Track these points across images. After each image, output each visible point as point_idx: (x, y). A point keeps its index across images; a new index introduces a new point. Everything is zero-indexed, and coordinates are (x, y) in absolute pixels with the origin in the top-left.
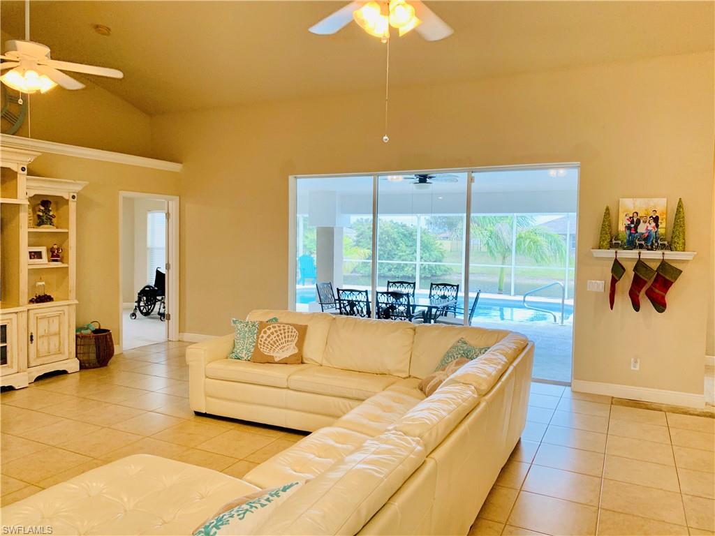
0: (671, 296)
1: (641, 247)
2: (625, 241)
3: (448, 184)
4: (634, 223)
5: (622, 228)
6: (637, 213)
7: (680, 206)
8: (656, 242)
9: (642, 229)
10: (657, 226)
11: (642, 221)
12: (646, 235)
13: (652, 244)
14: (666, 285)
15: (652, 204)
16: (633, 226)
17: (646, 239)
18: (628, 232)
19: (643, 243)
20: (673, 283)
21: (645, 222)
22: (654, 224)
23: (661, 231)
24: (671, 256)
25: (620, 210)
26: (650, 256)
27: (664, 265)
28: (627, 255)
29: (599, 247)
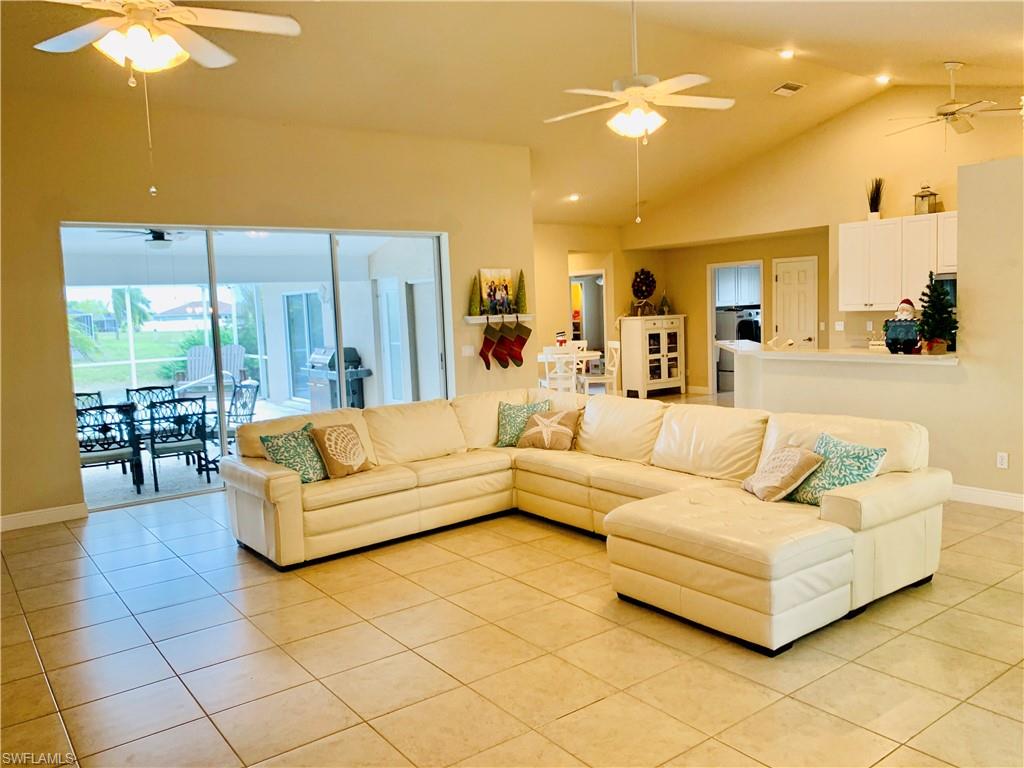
0: (525, 352)
1: (501, 312)
2: (489, 307)
3: (187, 241)
4: (493, 291)
5: (485, 295)
6: (493, 282)
7: (521, 273)
8: (509, 306)
9: (498, 296)
10: (507, 293)
11: (497, 289)
12: (502, 301)
13: (507, 309)
14: (522, 342)
15: (502, 274)
16: (492, 293)
17: (502, 304)
18: (490, 299)
19: (501, 308)
20: (526, 340)
21: (499, 290)
22: (505, 292)
23: (510, 297)
24: (522, 318)
25: (482, 280)
26: (509, 318)
27: (519, 326)
28: (495, 319)
29: (470, 314)
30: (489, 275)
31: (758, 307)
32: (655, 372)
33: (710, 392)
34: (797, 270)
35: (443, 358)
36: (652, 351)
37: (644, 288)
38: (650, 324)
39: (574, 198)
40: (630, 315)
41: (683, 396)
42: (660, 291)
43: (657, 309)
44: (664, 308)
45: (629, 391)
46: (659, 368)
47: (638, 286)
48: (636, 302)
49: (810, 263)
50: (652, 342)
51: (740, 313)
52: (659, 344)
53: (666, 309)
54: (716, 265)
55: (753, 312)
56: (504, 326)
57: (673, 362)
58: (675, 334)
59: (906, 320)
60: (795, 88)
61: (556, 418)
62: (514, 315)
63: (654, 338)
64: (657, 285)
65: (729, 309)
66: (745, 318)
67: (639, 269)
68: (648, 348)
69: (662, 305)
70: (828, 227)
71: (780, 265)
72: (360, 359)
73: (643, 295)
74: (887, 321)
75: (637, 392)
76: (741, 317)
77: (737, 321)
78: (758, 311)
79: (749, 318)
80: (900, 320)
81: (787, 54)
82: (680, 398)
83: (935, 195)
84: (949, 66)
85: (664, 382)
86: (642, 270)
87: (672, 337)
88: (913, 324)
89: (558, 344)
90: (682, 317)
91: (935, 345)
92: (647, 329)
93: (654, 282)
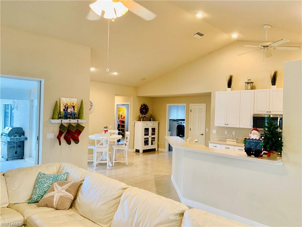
0: (80, 137)
2: (63, 115)
4: (66, 108)
5: (62, 110)
6: (67, 104)
7: (82, 102)
8: (74, 116)
9: (69, 111)
10: (74, 110)
11: (69, 107)
12: (71, 113)
13: (73, 117)
14: (79, 133)
15: (72, 101)
16: (66, 109)
17: (71, 115)
18: (64, 112)
19: (70, 116)
20: (81, 132)
21: (70, 108)
22: (73, 109)
23: (76, 112)
24: (80, 121)
25: (61, 103)
26: (73, 121)
27: (78, 125)
28: (65, 122)
29: (53, 119)
30: (65, 101)
31: (184, 120)
32: (146, 143)
33: (166, 151)
34: (199, 108)
35: (38, 139)
36: (145, 135)
37: (144, 111)
38: (145, 125)
39: (115, 74)
40: (138, 121)
41: (156, 152)
42: (150, 112)
43: (149, 119)
44: (152, 118)
45: (136, 150)
46: (148, 141)
47: (142, 110)
48: (141, 115)
49: (203, 106)
50: (146, 131)
51: (178, 122)
52: (148, 132)
53: (152, 119)
54: (171, 105)
55: (183, 122)
56: (70, 125)
57: (153, 139)
58: (155, 128)
59: (256, 139)
60: (201, 35)
61: (66, 186)
62: (76, 120)
63: (147, 130)
64: (149, 110)
65: (174, 120)
66: (180, 124)
67: (143, 104)
68: (144, 133)
69: (151, 117)
70: (211, 93)
71: (192, 106)
72: (24, 132)
73: (143, 113)
74: (245, 139)
75: (139, 150)
76: (179, 123)
77: (177, 125)
78: (184, 121)
79: (181, 124)
80: (252, 139)
81: (200, 15)
82: (155, 153)
83: (253, 83)
84: (265, 27)
85: (150, 147)
86: (144, 104)
87: (153, 130)
88: (259, 141)
89: (104, 132)
90: (157, 122)
91: (271, 154)
92: (144, 126)
93: (148, 109)
